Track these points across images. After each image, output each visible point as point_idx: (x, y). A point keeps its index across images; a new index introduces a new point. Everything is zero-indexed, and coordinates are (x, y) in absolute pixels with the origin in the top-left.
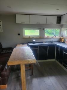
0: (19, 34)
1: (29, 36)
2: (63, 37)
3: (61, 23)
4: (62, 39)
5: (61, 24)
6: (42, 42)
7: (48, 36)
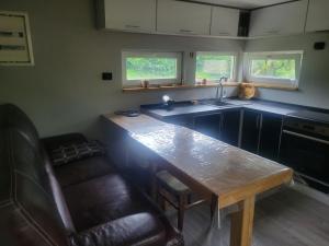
0: (107, 76)
1: (146, 83)
2: (245, 81)
3: (250, 34)
4: (247, 90)
5: (249, 38)
6: (189, 103)
7: (205, 80)
